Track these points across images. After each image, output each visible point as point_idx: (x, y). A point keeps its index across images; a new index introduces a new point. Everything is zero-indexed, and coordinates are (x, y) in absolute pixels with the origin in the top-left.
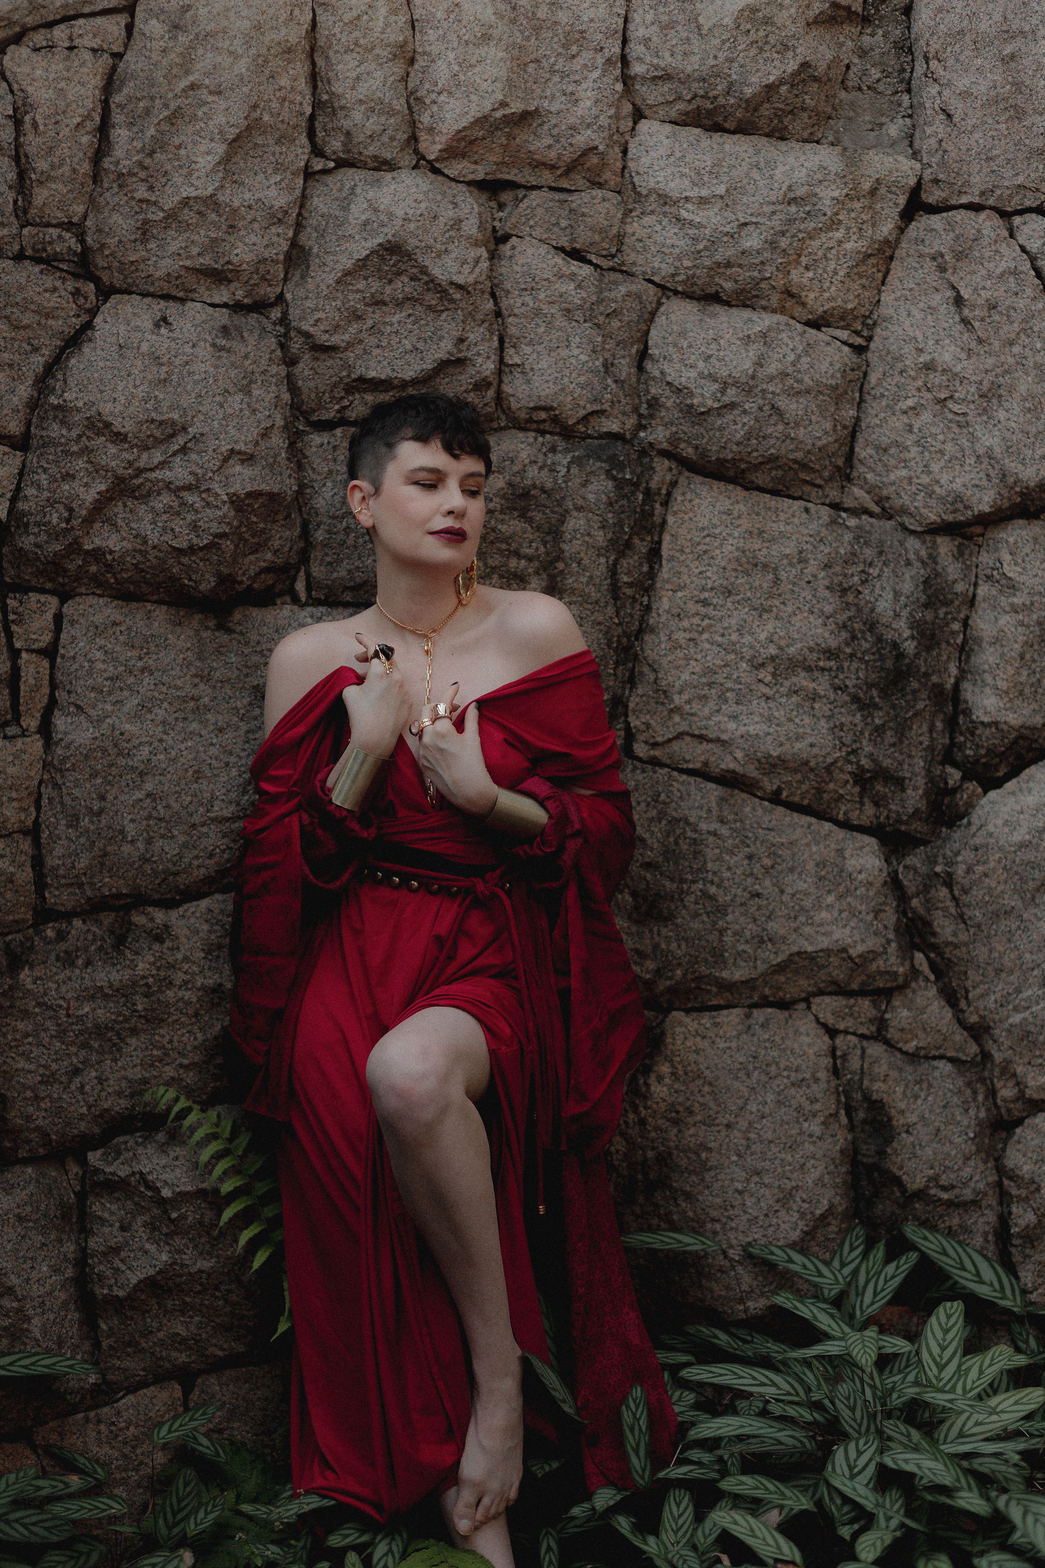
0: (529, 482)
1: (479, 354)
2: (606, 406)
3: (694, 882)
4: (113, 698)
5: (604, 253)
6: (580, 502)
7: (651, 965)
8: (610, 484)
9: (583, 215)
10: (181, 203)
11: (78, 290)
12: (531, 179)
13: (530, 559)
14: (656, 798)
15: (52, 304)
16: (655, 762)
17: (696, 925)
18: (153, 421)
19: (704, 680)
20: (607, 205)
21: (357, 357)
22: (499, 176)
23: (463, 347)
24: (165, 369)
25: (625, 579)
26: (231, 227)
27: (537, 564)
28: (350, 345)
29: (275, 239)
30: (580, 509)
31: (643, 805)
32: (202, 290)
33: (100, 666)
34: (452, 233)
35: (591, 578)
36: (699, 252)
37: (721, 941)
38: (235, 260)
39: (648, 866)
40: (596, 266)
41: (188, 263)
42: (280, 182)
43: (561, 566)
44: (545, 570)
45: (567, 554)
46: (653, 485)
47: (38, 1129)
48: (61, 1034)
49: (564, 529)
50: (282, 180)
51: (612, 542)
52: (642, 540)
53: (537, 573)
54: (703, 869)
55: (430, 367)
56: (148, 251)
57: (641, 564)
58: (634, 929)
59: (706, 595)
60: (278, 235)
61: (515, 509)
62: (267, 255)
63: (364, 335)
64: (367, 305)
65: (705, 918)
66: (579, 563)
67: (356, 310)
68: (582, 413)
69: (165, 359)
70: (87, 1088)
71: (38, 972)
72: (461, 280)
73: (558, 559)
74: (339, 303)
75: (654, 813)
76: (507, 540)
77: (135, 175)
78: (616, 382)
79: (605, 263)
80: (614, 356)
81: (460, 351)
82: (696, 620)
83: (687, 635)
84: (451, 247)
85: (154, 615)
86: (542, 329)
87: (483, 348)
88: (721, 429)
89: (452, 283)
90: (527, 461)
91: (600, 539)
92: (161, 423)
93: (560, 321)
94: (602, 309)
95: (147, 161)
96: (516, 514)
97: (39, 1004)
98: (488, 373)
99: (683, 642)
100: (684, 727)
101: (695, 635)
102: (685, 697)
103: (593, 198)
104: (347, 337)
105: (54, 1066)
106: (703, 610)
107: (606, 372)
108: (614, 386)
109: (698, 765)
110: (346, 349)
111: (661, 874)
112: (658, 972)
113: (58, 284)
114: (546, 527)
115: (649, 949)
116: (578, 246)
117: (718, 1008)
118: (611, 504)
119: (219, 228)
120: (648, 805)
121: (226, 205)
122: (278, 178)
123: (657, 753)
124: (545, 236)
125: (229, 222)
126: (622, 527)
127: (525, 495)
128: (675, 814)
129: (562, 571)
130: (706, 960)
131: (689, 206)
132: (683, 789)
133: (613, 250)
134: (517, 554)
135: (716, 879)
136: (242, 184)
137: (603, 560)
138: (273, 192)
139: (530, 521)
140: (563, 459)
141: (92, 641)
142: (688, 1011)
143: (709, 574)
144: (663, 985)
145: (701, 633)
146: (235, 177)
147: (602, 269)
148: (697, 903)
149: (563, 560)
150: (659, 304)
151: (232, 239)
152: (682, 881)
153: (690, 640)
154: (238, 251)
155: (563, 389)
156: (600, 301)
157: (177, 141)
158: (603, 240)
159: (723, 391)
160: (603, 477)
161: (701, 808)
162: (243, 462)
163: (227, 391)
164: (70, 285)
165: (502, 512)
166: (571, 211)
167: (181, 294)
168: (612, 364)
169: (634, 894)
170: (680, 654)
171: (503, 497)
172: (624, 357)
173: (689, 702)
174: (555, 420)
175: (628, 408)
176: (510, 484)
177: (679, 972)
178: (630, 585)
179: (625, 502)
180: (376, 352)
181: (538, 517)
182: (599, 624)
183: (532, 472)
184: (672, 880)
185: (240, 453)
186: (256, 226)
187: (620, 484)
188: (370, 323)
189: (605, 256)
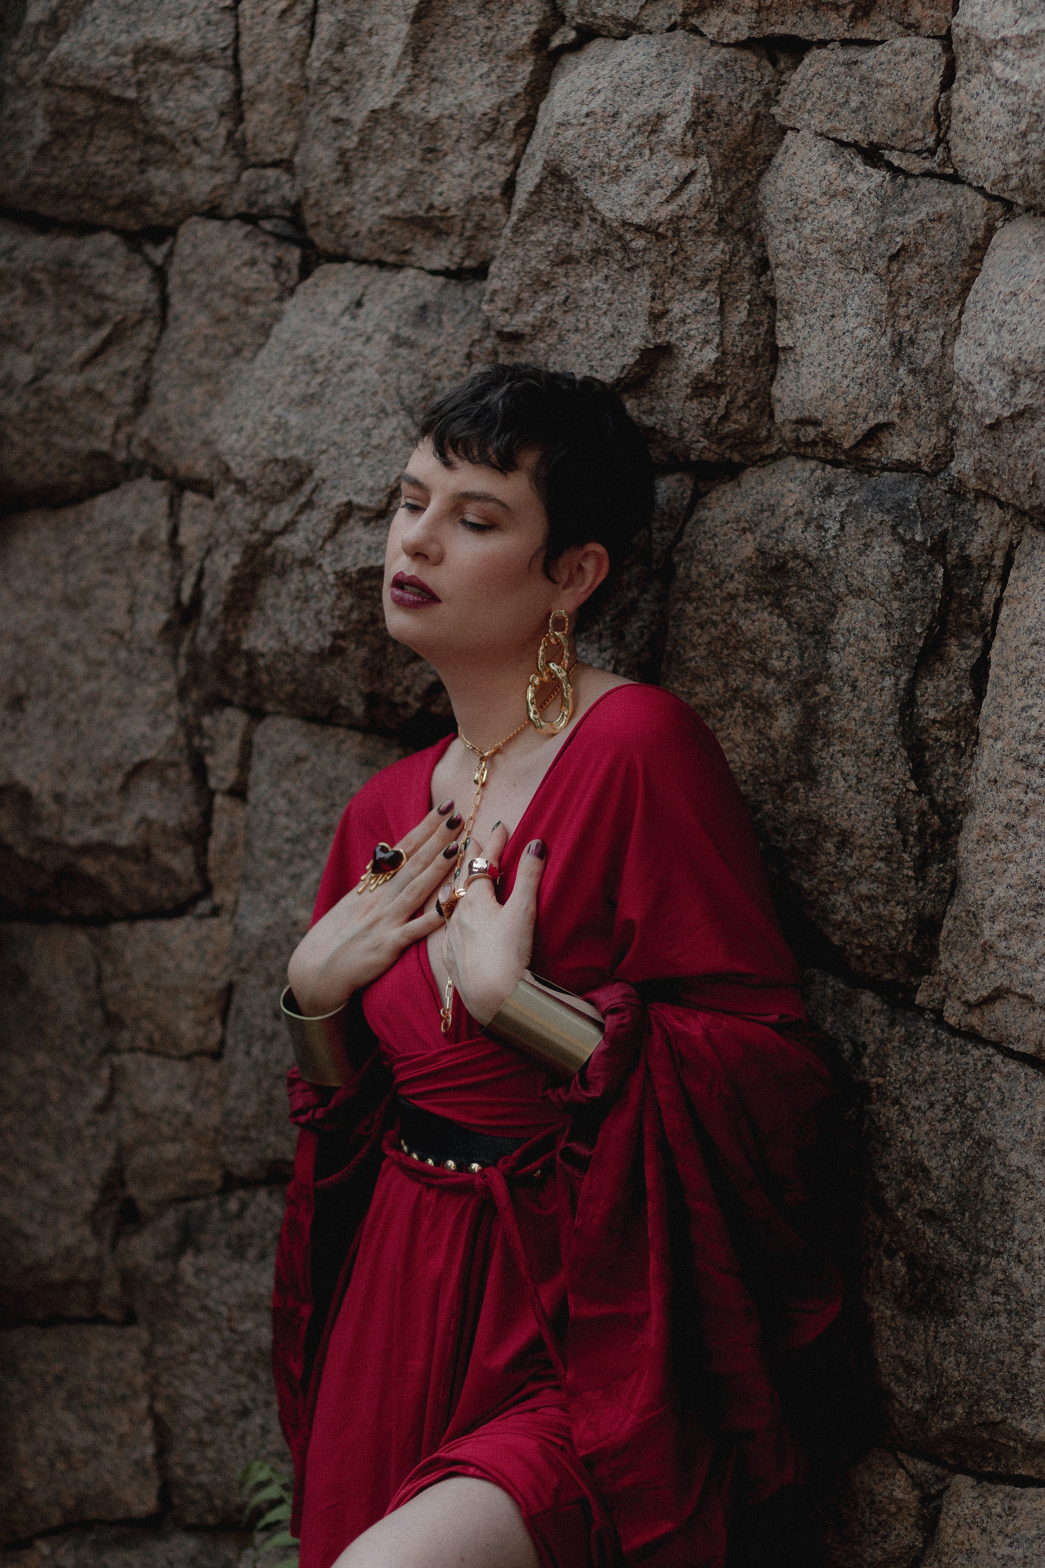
0: (784, 548)
1: (689, 337)
2: (894, 417)
3: (997, 1254)
4: (291, 870)
5: (918, 146)
6: (856, 582)
7: (921, 1389)
8: (897, 549)
9: (879, 84)
10: (369, 119)
11: (280, 260)
12: (815, 29)
13: (780, 677)
14: (959, 1099)
15: (250, 284)
16: (973, 1036)
17: (987, 1332)
18: (276, 460)
19: (1025, 900)
20: (917, 62)
21: (552, 348)
22: (769, 30)
23: (661, 327)
24: (319, 379)
25: (932, 714)
26: (432, 150)
27: (787, 686)
28: (537, 329)
29: (486, 164)
30: (858, 593)
31: (938, 1109)
32: (419, 249)
33: (282, 820)
34: (639, 139)
35: (868, 711)
36: (1024, 135)
37: (1025, 1366)
38: (438, 201)
39: (929, 1215)
40: (896, 171)
41: (387, 210)
42: (488, 74)
43: (823, 690)
44: (799, 698)
45: (835, 670)
46: (973, 551)
47: (200, 1486)
48: (227, 1354)
49: (833, 627)
50: (492, 70)
51: (901, 649)
52: (964, 647)
53: (787, 700)
54: (1007, 1234)
55: (631, 361)
56: (353, 195)
57: (960, 691)
58: (900, 1321)
59: (1029, 748)
60: (490, 157)
61: (767, 593)
62: (475, 191)
63: (556, 314)
64: (554, 264)
65: (1003, 1319)
66: (854, 688)
67: (539, 274)
68: (863, 427)
69: (321, 365)
70: (249, 1439)
71: (203, 1260)
72: (640, 217)
73: (818, 679)
74: (517, 263)
75: (956, 1124)
76: (751, 644)
77: (325, 82)
78: (912, 372)
79: (916, 165)
80: (916, 327)
81: (658, 334)
82: (1016, 793)
83: (1005, 819)
84: (636, 162)
85: (345, 746)
86: (812, 287)
87: (696, 326)
88: (1023, 454)
89: (625, 223)
90: (792, 511)
91: (882, 645)
92: (285, 463)
93: (834, 274)
94: (883, 247)
95: (338, 59)
96: (767, 600)
97: (204, 1308)
98: (702, 367)
99: (998, 829)
100: (1001, 980)
101: (1015, 819)
102: (999, 927)
103: (896, 53)
104: (529, 318)
105: (218, 1398)
106: (1025, 775)
107: (897, 356)
108: (909, 380)
109: (1031, 1049)
110: (533, 338)
111: (952, 1233)
112: (931, 1401)
113: (258, 252)
114: (809, 624)
115: (921, 1361)
116: (875, 138)
117: (1025, 1482)
118: (898, 586)
119: (413, 155)
120: (947, 1110)
121: (418, 119)
122: (485, 67)
123: (974, 1020)
124: (827, 126)
125: (426, 144)
126: (912, 625)
127: (780, 569)
128: (983, 1132)
129: (827, 699)
130: (995, 1395)
131: (1009, 54)
132: (1005, 1085)
133: (931, 141)
134: (763, 668)
135: (1025, 1255)
136: (443, 82)
137: (888, 682)
138: (476, 92)
139: (786, 612)
140: (835, 506)
141: (275, 784)
142: (980, 1477)
143: (1035, 712)
144: (939, 1425)
145: (1025, 815)
146: (435, 73)
147: (908, 175)
148: (995, 1293)
149: (828, 680)
150: (990, 230)
151: (433, 169)
152: (979, 1249)
153: (1008, 826)
154: (443, 188)
155: (833, 389)
156: (881, 234)
157: (366, 25)
158: (912, 125)
159: (1014, 387)
160: (887, 538)
161: (1021, 1123)
162: (367, 522)
163: (383, 410)
164: (271, 254)
165: (747, 599)
166: (863, 78)
167: (391, 259)
168: (912, 342)
169: (911, 1261)
170: (994, 851)
171: (750, 572)
172: (935, 328)
173: (1004, 935)
174: (827, 441)
175: (933, 417)
176: (761, 551)
177: (959, 1409)
178: (944, 724)
179: (917, 582)
180: (574, 338)
181: (799, 605)
182: (885, 790)
183: (795, 531)
184: (964, 1247)
185: (361, 508)
186: (463, 145)
187: (911, 550)
188: (563, 292)
189: (918, 153)
